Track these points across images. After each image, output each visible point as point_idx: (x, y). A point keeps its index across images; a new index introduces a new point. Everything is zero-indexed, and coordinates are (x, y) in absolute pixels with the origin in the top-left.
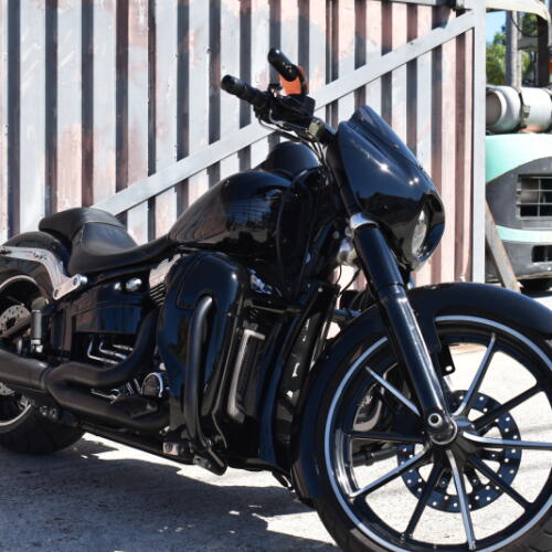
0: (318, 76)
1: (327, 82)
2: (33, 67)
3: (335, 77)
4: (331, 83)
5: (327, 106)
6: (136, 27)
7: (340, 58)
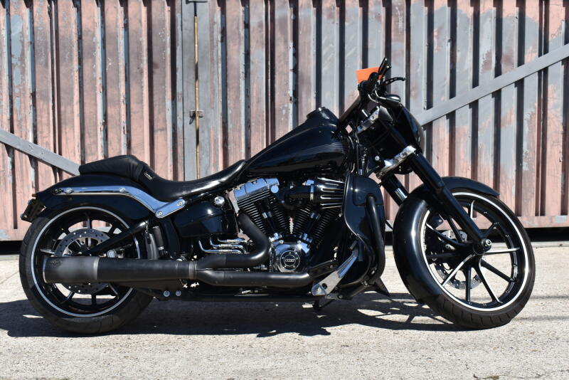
0: (532, 52)
1: (540, 55)
2: (329, 58)
3: (546, 51)
4: (543, 56)
5: (539, 72)
6: (397, 29)
7: (550, 39)
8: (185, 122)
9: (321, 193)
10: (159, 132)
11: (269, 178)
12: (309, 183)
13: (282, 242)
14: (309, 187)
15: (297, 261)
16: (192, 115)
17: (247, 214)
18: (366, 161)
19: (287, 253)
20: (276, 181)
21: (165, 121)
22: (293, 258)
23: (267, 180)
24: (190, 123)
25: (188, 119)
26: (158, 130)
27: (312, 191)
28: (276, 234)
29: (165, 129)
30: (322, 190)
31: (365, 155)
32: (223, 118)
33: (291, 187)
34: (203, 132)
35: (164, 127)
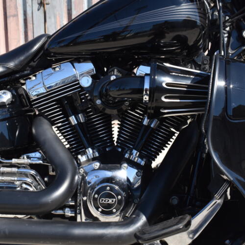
8: (34, 8)
9: (164, 91)
10: (11, 18)
11: (79, 62)
12: (142, 70)
13: (97, 165)
14: (142, 79)
15: (120, 202)
16: (39, 2)
17: (46, 117)
18: (229, 37)
19: (104, 188)
20: (89, 66)
21: (16, 8)
22: (113, 197)
23: (76, 64)
24: (38, 10)
25: (36, 6)
26: (10, 16)
27: (147, 86)
28: (90, 151)
29: (16, 16)
30: (164, 85)
31: (228, 29)
32: (68, 5)
33: (113, 78)
34: (50, 18)
35: (16, 13)
